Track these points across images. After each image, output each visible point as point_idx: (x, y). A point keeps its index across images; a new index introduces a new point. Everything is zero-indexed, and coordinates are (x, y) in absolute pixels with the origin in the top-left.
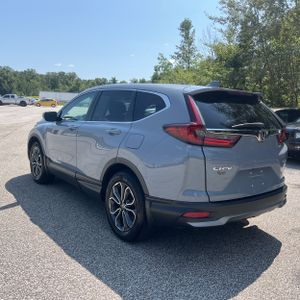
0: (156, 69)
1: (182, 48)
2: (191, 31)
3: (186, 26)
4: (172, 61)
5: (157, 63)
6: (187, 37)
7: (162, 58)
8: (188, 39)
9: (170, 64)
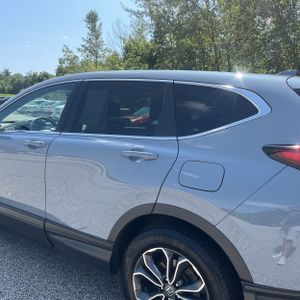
0: (61, 61)
1: (89, 41)
2: (98, 23)
3: (92, 18)
4: (78, 54)
5: (62, 55)
6: (93, 29)
7: (67, 50)
8: (95, 32)
9: (76, 57)
